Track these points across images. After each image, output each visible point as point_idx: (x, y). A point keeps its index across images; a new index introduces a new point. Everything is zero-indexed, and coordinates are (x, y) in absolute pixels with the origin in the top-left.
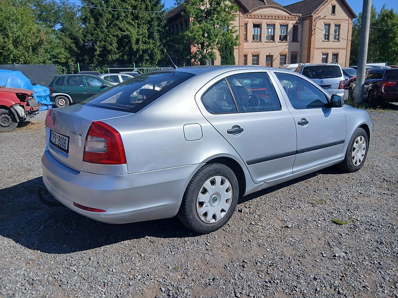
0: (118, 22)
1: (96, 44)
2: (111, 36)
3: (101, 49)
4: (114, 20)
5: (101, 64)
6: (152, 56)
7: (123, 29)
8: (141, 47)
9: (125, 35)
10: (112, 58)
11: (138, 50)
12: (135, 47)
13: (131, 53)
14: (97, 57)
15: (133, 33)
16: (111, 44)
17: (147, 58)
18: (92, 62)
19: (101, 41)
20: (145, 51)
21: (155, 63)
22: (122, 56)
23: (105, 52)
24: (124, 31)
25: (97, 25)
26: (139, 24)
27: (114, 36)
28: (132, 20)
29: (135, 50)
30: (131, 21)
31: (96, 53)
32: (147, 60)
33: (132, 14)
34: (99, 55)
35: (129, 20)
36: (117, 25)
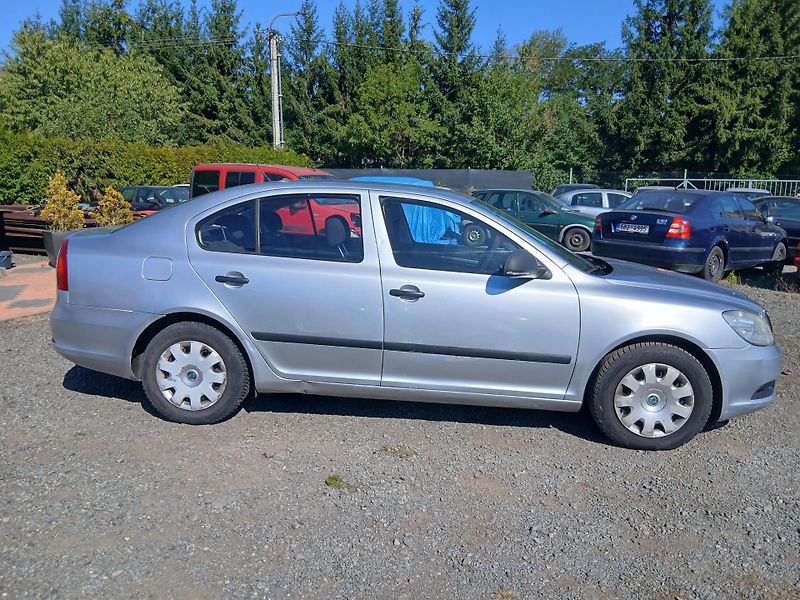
0: (695, 86)
1: (641, 130)
2: (674, 113)
3: (650, 141)
4: (687, 82)
5: (644, 170)
6: (766, 153)
7: (706, 98)
8: (739, 135)
9: (706, 111)
10: (670, 159)
11: (730, 142)
12: (723, 135)
13: (715, 147)
14: (639, 156)
15: (728, 106)
16: (672, 130)
17: (754, 156)
18: (628, 166)
19: (651, 125)
20: (747, 144)
21: (770, 169)
22: (692, 154)
23: (657, 145)
24: (707, 103)
25: (649, 95)
26: (745, 88)
27: (681, 114)
28: (731, 78)
29: (724, 140)
30: (727, 81)
31: (637, 149)
32: (752, 163)
33: (733, 65)
34: (644, 153)
35: (723, 79)
36: (693, 92)
